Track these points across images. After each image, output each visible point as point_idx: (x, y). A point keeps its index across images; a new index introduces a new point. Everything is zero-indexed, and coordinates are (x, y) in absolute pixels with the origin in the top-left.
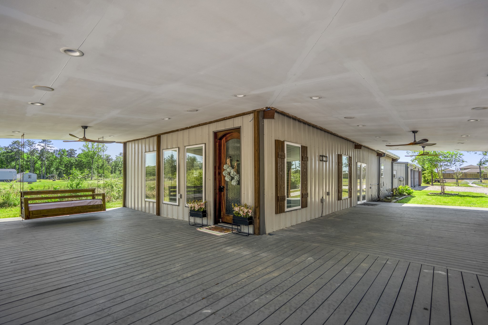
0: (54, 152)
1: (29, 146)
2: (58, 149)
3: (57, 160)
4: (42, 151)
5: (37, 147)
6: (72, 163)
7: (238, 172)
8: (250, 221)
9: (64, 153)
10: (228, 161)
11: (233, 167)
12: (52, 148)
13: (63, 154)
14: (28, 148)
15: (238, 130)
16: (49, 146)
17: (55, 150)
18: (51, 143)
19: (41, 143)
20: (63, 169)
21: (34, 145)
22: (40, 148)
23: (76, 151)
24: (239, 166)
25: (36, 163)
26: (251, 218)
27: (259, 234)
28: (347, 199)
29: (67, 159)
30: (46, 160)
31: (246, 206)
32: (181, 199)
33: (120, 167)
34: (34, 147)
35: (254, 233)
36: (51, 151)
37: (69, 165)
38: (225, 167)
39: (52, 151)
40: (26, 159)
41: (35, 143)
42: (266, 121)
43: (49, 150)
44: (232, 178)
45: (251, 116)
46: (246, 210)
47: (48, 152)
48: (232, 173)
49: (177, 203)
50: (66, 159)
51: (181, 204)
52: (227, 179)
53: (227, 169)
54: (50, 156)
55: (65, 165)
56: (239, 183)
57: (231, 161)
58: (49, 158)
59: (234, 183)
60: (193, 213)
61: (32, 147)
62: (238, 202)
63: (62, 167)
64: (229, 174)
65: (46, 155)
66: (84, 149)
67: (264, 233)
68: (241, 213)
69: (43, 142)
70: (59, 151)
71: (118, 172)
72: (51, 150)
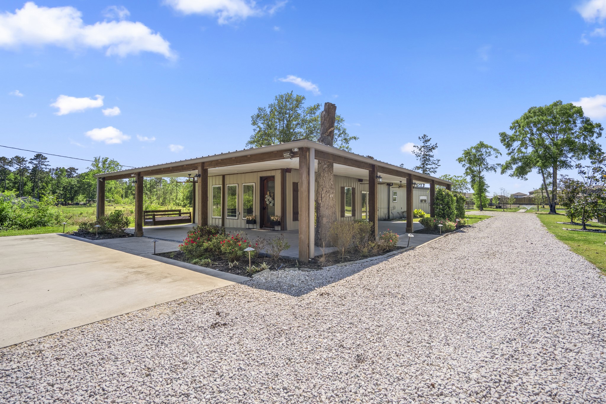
0: (50, 171)
1: (17, 164)
2: (55, 168)
3: (53, 182)
4: (35, 170)
5: (28, 165)
6: (73, 185)
7: (274, 199)
8: (278, 223)
9: (63, 172)
10: (268, 193)
11: (270, 196)
12: (48, 167)
13: (61, 174)
14: (16, 166)
15: (273, 177)
16: (43, 164)
17: (50, 169)
18: (46, 161)
19: (33, 160)
20: (61, 192)
21: (24, 163)
22: (31, 166)
23: (77, 169)
24: (274, 195)
25: (25, 184)
26: (279, 222)
27: (283, 230)
28: (351, 217)
29: (67, 180)
30: (40, 181)
31: (277, 216)
32: (239, 215)
33: (134, 190)
34: (25, 166)
35: (281, 230)
36: (46, 170)
37: (69, 188)
38: (266, 196)
39: (48, 170)
40: (13, 180)
41: (25, 160)
42: (287, 173)
43: (44, 169)
44: (270, 202)
45: (280, 171)
46: (277, 218)
47: (42, 172)
48: (270, 199)
49: (237, 218)
50: (65, 180)
51: (239, 218)
52: (267, 203)
53: (268, 198)
54: (45, 177)
55: (64, 187)
56: (274, 205)
57: (270, 193)
58: (43, 178)
59: (271, 205)
60: (248, 222)
61: (22, 166)
62: (273, 214)
63: (60, 190)
64: (269, 200)
65: (40, 175)
66: (93, 169)
67: (286, 230)
68: (275, 219)
69: (36, 159)
70: (57, 170)
71: (131, 197)
72: (46, 168)
